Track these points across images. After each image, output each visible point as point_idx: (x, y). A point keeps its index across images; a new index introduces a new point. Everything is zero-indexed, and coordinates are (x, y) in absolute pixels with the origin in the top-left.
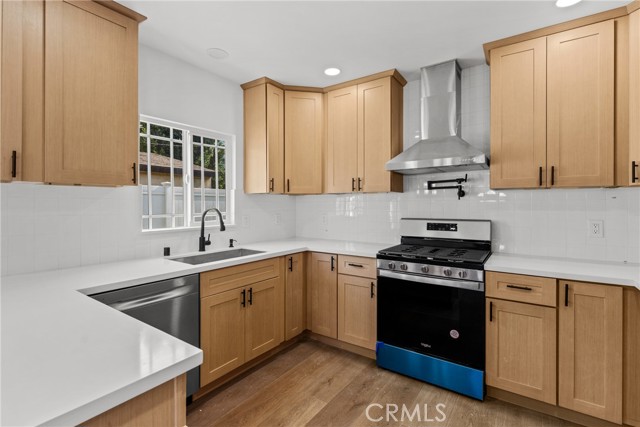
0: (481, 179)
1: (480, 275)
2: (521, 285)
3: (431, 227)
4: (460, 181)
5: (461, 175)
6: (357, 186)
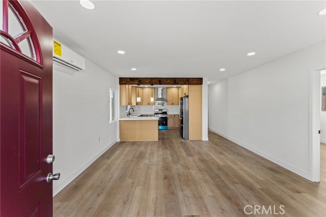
0: (165, 103)
1: (167, 115)
2: (171, 116)
3: (159, 110)
4: (163, 104)
6: (149, 104)
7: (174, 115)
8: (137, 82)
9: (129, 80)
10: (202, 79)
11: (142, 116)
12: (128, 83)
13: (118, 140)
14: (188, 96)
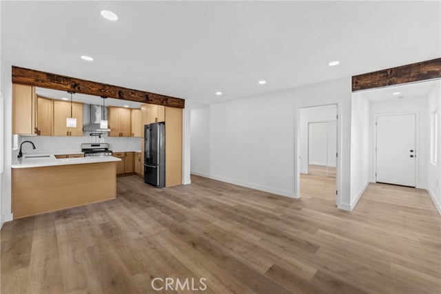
0: (105, 134)
2: (119, 154)
3: (92, 146)
4: (100, 134)
6: (69, 134)
8: (69, 87)
10: (184, 100)
12: (39, 83)
14: (164, 123)
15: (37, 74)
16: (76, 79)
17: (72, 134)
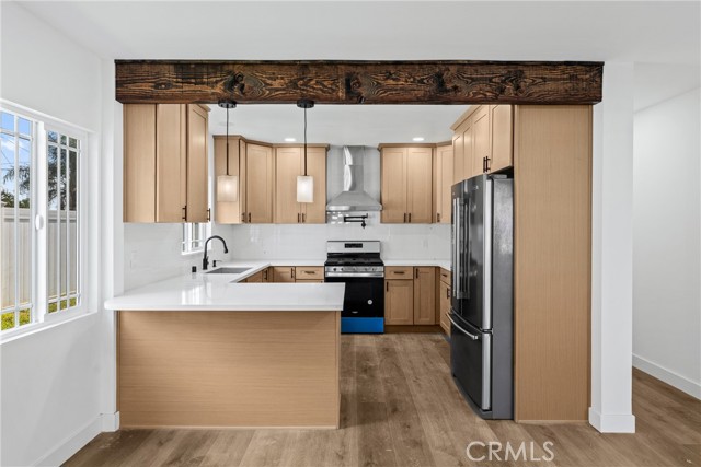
0: (374, 216)
1: (381, 269)
2: (400, 271)
3: (347, 246)
4: (364, 217)
5: (364, 214)
6: (301, 219)
7: (416, 270)
8: (219, 89)
9: (169, 75)
10: (596, 68)
11: (269, 275)
12: (163, 91)
13: (111, 423)
14: (509, 172)
15: (157, 69)
16: (235, 63)
17: (307, 219)
